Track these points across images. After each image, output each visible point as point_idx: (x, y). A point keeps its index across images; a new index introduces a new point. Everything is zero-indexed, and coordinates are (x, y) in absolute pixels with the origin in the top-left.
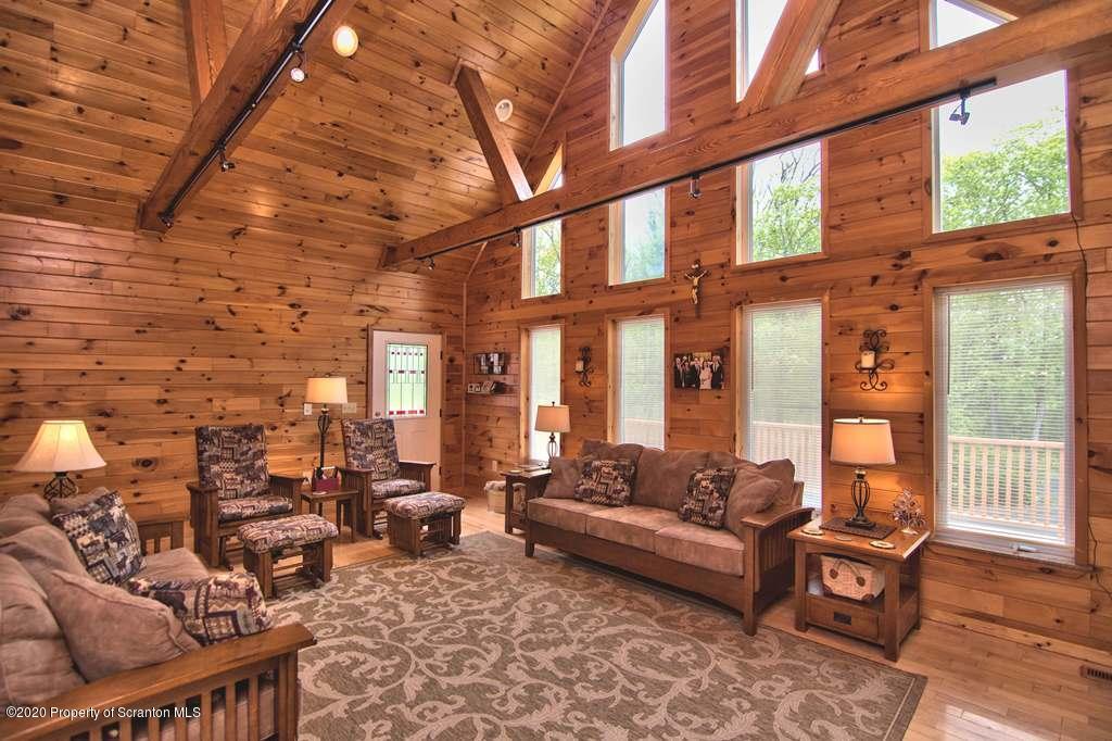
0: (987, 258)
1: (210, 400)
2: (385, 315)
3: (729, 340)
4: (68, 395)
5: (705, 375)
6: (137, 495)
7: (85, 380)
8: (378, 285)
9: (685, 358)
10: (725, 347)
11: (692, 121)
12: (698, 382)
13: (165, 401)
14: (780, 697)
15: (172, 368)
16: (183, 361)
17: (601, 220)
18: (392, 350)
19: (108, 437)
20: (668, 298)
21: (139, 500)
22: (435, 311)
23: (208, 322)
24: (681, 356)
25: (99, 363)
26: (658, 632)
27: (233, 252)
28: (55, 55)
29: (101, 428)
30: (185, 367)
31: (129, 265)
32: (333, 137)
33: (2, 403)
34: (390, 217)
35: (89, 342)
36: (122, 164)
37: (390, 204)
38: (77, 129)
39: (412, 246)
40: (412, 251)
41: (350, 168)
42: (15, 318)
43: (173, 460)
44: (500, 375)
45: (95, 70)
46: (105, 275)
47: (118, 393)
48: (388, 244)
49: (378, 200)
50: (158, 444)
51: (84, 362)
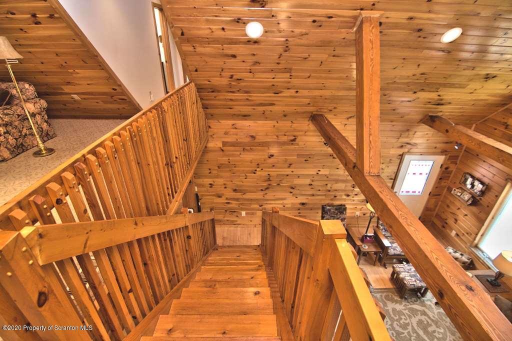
1: (327, 185)
2: (414, 147)
4: (282, 182)
6: (299, 213)
7: (288, 177)
13: (311, 185)
15: (315, 173)
16: (319, 171)
19: (293, 195)
21: (300, 214)
23: (331, 156)
25: (292, 172)
27: (346, 125)
28: (291, 77)
29: (291, 193)
30: (320, 173)
31: (305, 135)
32: (418, 79)
33: (265, 184)
34: (438, 105)
35: (290, 165)
36: (309, 104)
37: (442, 100)
38: (295, 97)
39: (448, 128)
40: (447, 131)
41: (423, 89)
42: (270, 158)
43: (312, 204)
44: (479, 196)
45: (305, 79)
46: (297, 140)
47: (297, 181)
48: (430, 114)
49: (434, 99)
50: (307, 199)
51: (288, 171)
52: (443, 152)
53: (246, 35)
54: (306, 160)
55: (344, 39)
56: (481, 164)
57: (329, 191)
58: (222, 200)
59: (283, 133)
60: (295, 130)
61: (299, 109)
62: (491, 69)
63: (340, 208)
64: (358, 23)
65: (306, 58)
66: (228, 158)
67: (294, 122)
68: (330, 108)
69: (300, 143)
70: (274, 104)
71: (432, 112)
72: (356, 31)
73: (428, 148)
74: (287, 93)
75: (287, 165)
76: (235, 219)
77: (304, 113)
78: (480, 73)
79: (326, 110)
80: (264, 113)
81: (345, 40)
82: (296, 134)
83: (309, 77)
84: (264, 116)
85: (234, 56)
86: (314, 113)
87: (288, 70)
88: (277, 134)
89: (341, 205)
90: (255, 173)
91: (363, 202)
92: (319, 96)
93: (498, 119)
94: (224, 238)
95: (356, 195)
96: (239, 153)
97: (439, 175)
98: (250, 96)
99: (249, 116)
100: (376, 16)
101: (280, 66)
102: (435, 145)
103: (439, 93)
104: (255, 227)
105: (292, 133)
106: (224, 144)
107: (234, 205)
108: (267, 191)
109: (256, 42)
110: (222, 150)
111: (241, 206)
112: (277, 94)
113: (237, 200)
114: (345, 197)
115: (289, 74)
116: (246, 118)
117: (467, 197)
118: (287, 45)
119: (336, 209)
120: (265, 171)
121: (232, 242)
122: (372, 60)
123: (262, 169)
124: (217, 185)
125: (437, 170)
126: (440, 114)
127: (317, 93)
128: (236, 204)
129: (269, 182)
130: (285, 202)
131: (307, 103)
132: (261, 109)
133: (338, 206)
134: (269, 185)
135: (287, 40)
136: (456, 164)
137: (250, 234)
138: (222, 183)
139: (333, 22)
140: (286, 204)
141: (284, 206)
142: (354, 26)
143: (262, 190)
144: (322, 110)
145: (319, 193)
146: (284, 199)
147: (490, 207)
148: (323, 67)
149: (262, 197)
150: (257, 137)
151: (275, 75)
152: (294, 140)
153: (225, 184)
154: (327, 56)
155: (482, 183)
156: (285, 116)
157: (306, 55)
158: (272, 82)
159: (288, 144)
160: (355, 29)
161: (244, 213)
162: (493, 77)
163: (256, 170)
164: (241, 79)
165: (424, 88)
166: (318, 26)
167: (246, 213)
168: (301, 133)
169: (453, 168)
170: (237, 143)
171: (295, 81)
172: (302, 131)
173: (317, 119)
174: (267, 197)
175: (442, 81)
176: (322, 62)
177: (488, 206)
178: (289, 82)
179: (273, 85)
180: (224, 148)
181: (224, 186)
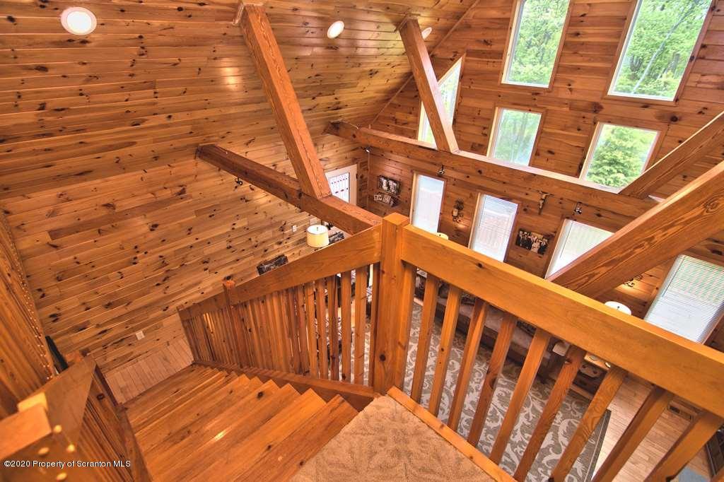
0: (714, 251)
1: (250, 239)
2: (328, 162)
3: (555, 232)
4: (188, 259)
5: (536, 246)
7: (193, 249)
8: (323, 145)
9: (526, 233)
10: (552, 235)
11: (571, 90)
12: (530, 248)
13: (230, 247)
14: (559, 424)
15: (229, 230)
16: (234, 224)
17: (484, 128)
18: (332, 181)
19: (210, 272)
20: (523, 196)
22: (354, 150)
23: (242, 199)
24: (524, 232)
25: (197, 239)
26: (505, 382)
27: (247, 153)
28: (156, 95)
29: (206, 270)
30: (236, 227)
31: (197, 181)
32: (314, 82)
33: (161, 273)
34: (337, 109)
35: (190, 230)
36: (191, 133)
37: (339, 103)
38: (167, 126)
39: (354, 132)
40: (354, 136)
41: (320, 94)
42: (152, 230)
43: (239, 273)
44: (397, 194)
45: (180, 95)
46: (187, 190)
47: (208, 251)
48: (332, 121)
49: (331, 103)
50: (232, 268)
51: (190, 240)
52: (354, 161)
53: (63, 30)
54: (210, 216)
55: (225, 34)
56: (387, 163)
57: (256, 246)
58: (91, 331)
59: (162, 186)
60: (179, 178)
61: (177, 143)
62: (373, 65)
63: (279, 261)
64: (240, 13)
65: (175, 64)
66: (72, 257)
67: (172, 165)
68: (221, 134)
69: (193, 195)
70: (134, 143)
71: (333, 118)
72: (239, 24)
73: (340, 159)
74: (153, 121)
75: (184, 233)
76: (128, 350)
77: (186, 147)
78: (366, 69)
79: (217, 138)
80: (117, 162)
81: (226, 36)
82: (183, 181)
83: (185, 92)
84: (121, 166)
85: (43, 69)
86: (201, 145)
87: (151, 85)
88: (150, 189)
89: (279, 257)
90: (135, 263)
91: (298, 244)
92: (203, 119)
93: (387, 115)
94: (123, 390)
95: (288, 238)
96: (93, 240)
97: (358, 187)
98: (87, 137)
99: (91, 171)
100: (259, 5)
101: (136, 80)
102: (345, 155)
103: (335, 96)
104: (168, 345)
105: (176, 183)
106: (54, 234)
107: (117, 329)
108: (167, 283)
109: (84, 41)
110: (55, 247)
111: (130, 326)
112: (138, 124)
113: (119, 318)
114: (276, 247)
115: (152, 91)
116: (84, 177)
117: (387, 199)
118: (142, 45)
119: (276, 264)
120: (153, 254)
121: (143, 387)
122: (275, 61)
123: (146, 253)
124: (66, 312)
125: (354, 181)
126: (340, 120)
127: (199, 115)
128: (120, 326)
129: (166, 268)
130: (201, 286)
131: (188, 132)
132: (112, 155)
133: (277, 258)
134: (167, 273)
135: (141, 37)
136: (368, 169)
137: (165, 359)
138: (79, 304)
139: (206, 10)
140: (205, 289)
141: (203, 293)
142: (235, 17)
143: (158, 285)
144: (212, 139)
145: (244, 254)
146: (200, 282)
147: (408, 201)
148: (202, 76)
149: (163, 295)
150: (117, 204)
151: (129, 95)
152: (183, 192)
153: (84, 304)
154: (206, 59)
155: (395, 181)
156: (156, 158)
157: (176, 60)
158: (125, 106)
159: (176, 201)
160: (237, 21)
161: (140, 335)
162: (376, 73)
163: (136, 258)
164: (62, 109)
165: (322, 92)
166: (186, 16)
167: (144, 333)
168: (190, 179)
169: (366, 175)
170: (81, 225)
171: (162, 101)
172: (189, 176)
173: (206, 153)
174: (170, 292)
175: (336, 81)
176: (200, 69)
177: (406, 201)
178: (154, 104)
179: (128, 112)
180: (56, 242)
181: (83, 308)
